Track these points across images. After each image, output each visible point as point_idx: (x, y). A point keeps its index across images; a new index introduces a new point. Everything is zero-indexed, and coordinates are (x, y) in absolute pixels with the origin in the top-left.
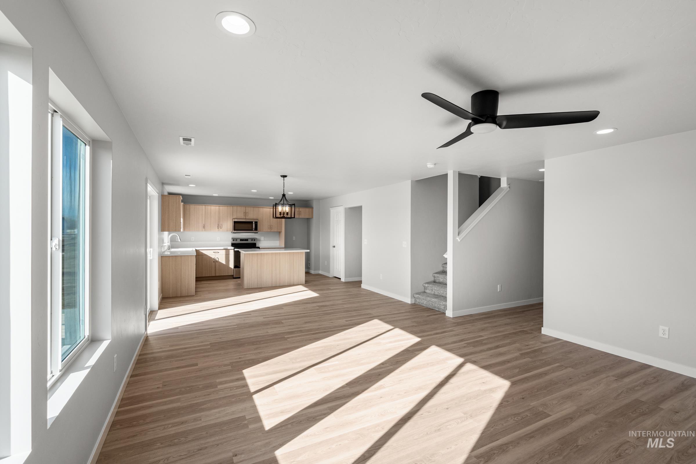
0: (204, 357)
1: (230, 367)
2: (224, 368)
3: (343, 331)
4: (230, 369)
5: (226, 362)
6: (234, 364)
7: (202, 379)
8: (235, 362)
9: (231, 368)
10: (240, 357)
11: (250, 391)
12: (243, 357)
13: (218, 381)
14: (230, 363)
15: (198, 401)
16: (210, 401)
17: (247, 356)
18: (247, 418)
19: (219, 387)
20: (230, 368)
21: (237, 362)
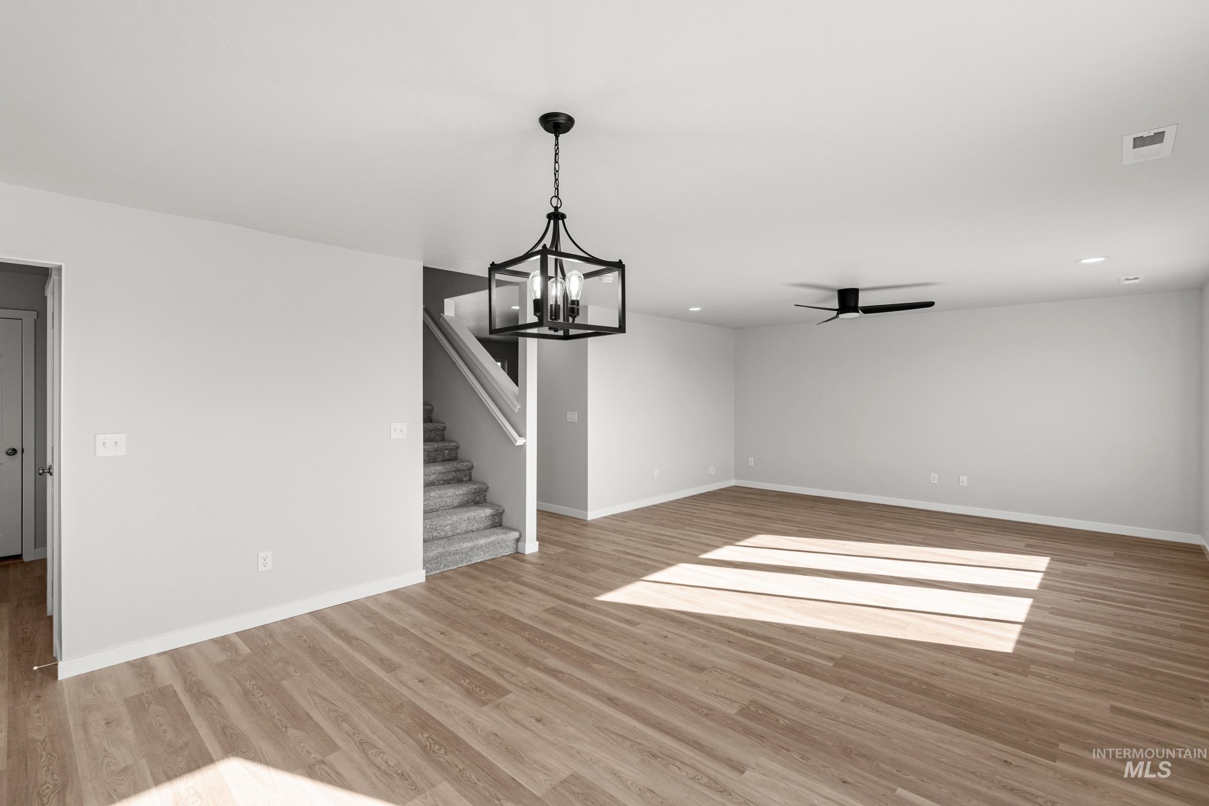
0: (1088, 721)
1: (1031, 669)
2: (1046, 673)
3: (702, 614)
4: (1034, 665)
5: (1036, 682)
6: (1022, 669)
7: (1105, 675)
8: (1014, 672)
9: (1032, 666)
10: (995, 677)
11: (1023, 627)
12: (988, 672)
13: (1071, 659)
14: (1026, 675)
15: (1116, 649)
16: (1094, 642)
17: (976, 672)
18: (1048, 612)
19: (1073, 651)
20: (1033, 668)
21: (1010, 671)
